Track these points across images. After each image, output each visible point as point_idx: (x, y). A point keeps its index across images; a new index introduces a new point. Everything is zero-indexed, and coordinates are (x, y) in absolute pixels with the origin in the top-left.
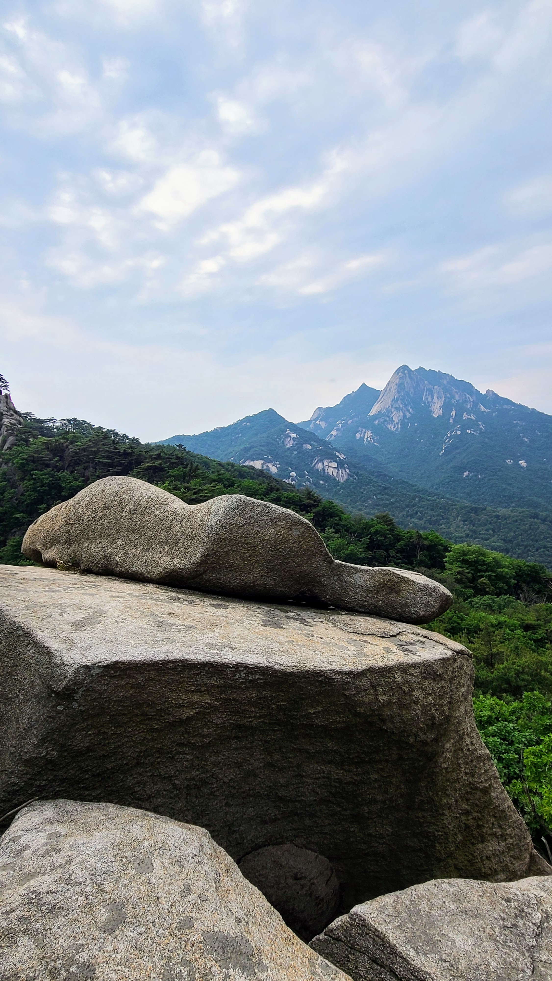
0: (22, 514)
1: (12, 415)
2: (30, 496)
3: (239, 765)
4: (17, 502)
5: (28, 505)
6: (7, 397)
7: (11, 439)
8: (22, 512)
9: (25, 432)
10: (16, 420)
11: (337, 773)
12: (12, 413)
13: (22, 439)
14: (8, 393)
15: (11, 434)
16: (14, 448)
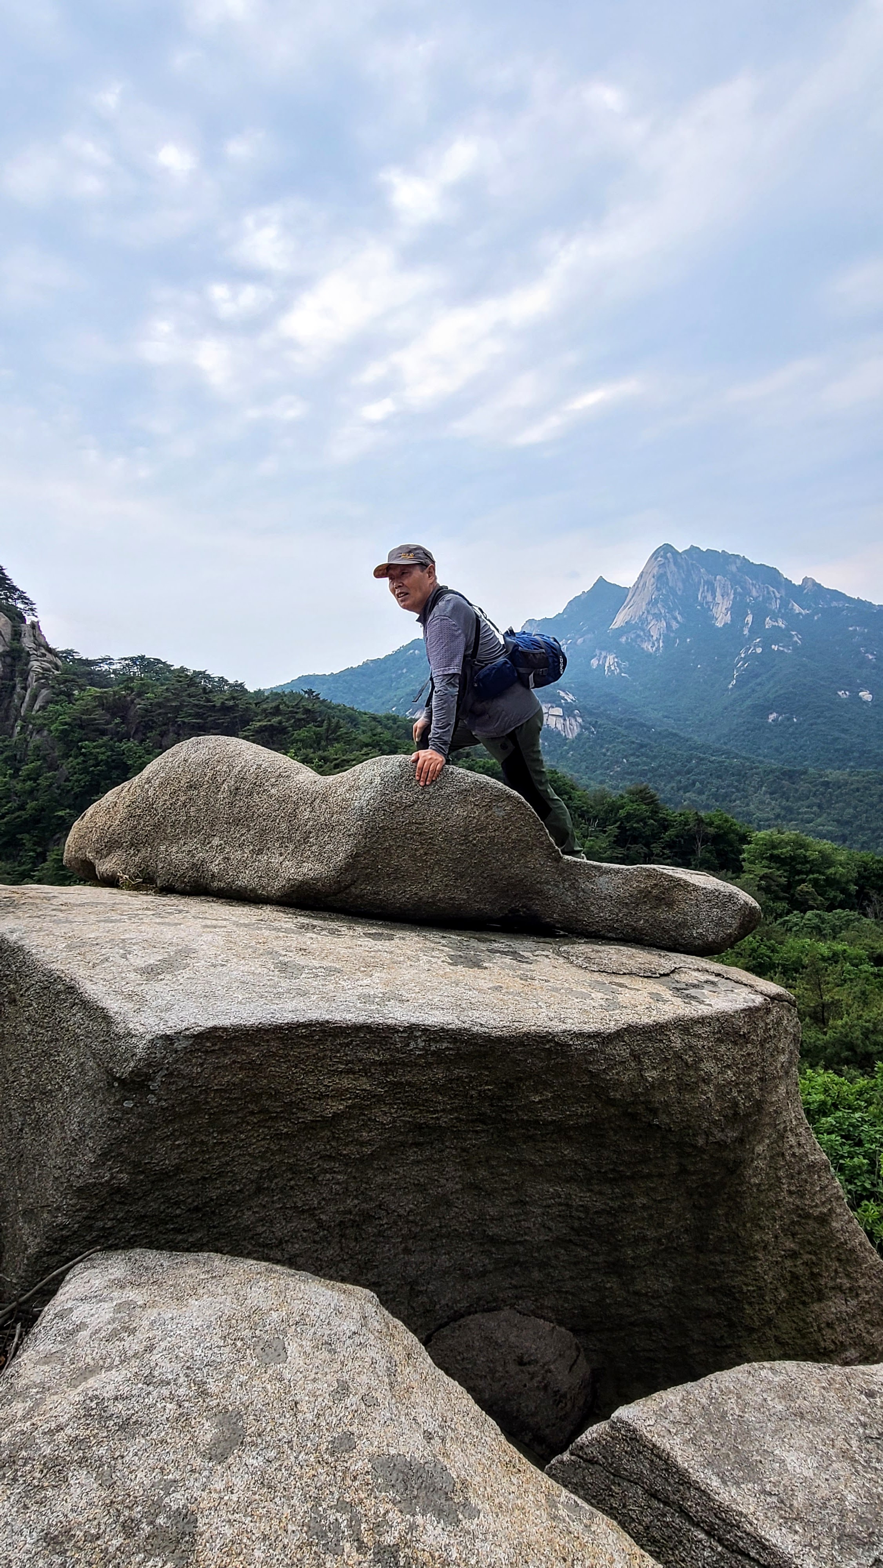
0: (68, 811)
1: (44, 655)
2: (78, 781)
3: (421, 1188)
4: (59, 791)
5: (76, 796)
6: (34, 626)
7: (44, 692)
8: (69, 807)
9: (66, 681)
10: (50, 662)
11: (580, 1196)
12: (43, 651)
13: (62, 693)
14: (36, 620)
15: (43, 686)
16: (51, 707)
